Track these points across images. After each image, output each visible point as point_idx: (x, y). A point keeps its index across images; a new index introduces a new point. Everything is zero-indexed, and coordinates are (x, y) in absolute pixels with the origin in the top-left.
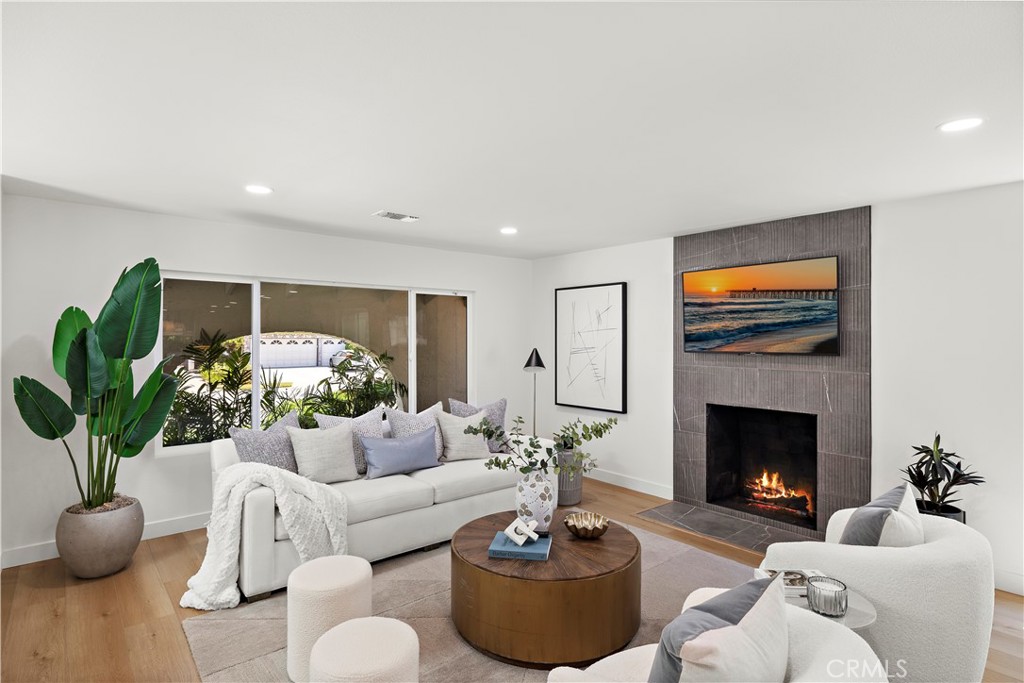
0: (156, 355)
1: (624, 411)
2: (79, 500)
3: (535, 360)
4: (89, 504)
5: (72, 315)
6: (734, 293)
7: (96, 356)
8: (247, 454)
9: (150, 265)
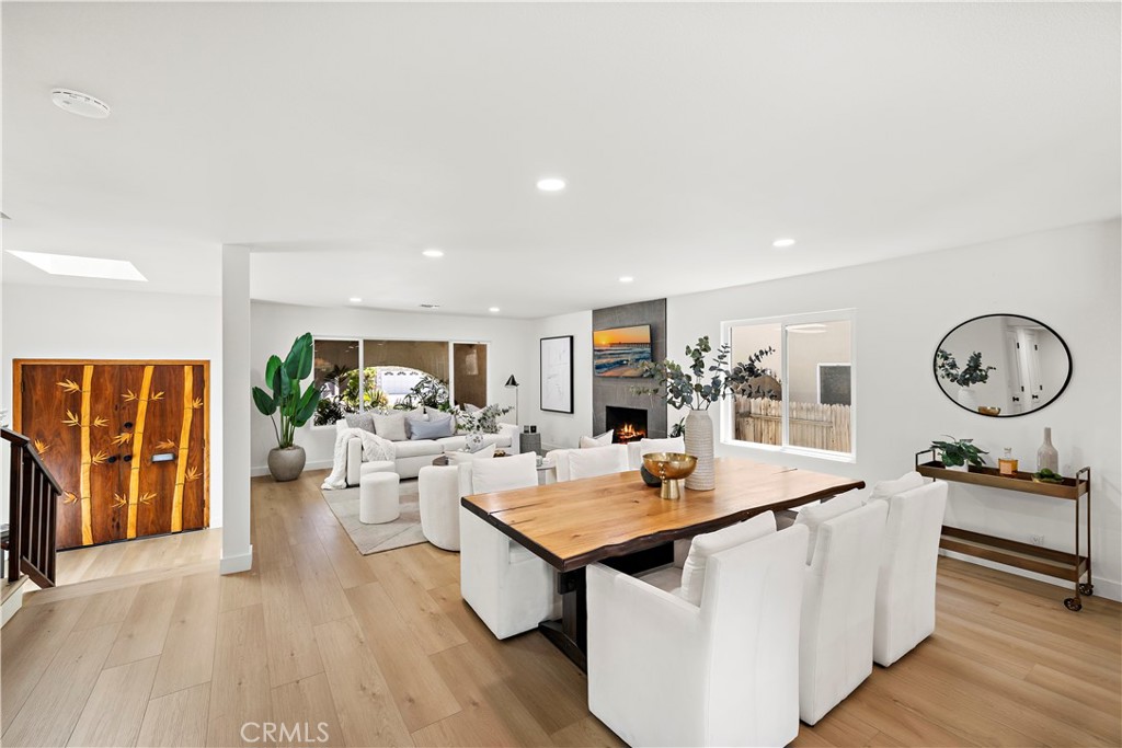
0: (311, 378)
1: (572, 412)
2: (278, 445)
3: (512, 382)
4: (282, 447)
5: (274, 359)
6: (612, 345)
7: (285, 378)
8: (351, 425)
9: (308, 336)
